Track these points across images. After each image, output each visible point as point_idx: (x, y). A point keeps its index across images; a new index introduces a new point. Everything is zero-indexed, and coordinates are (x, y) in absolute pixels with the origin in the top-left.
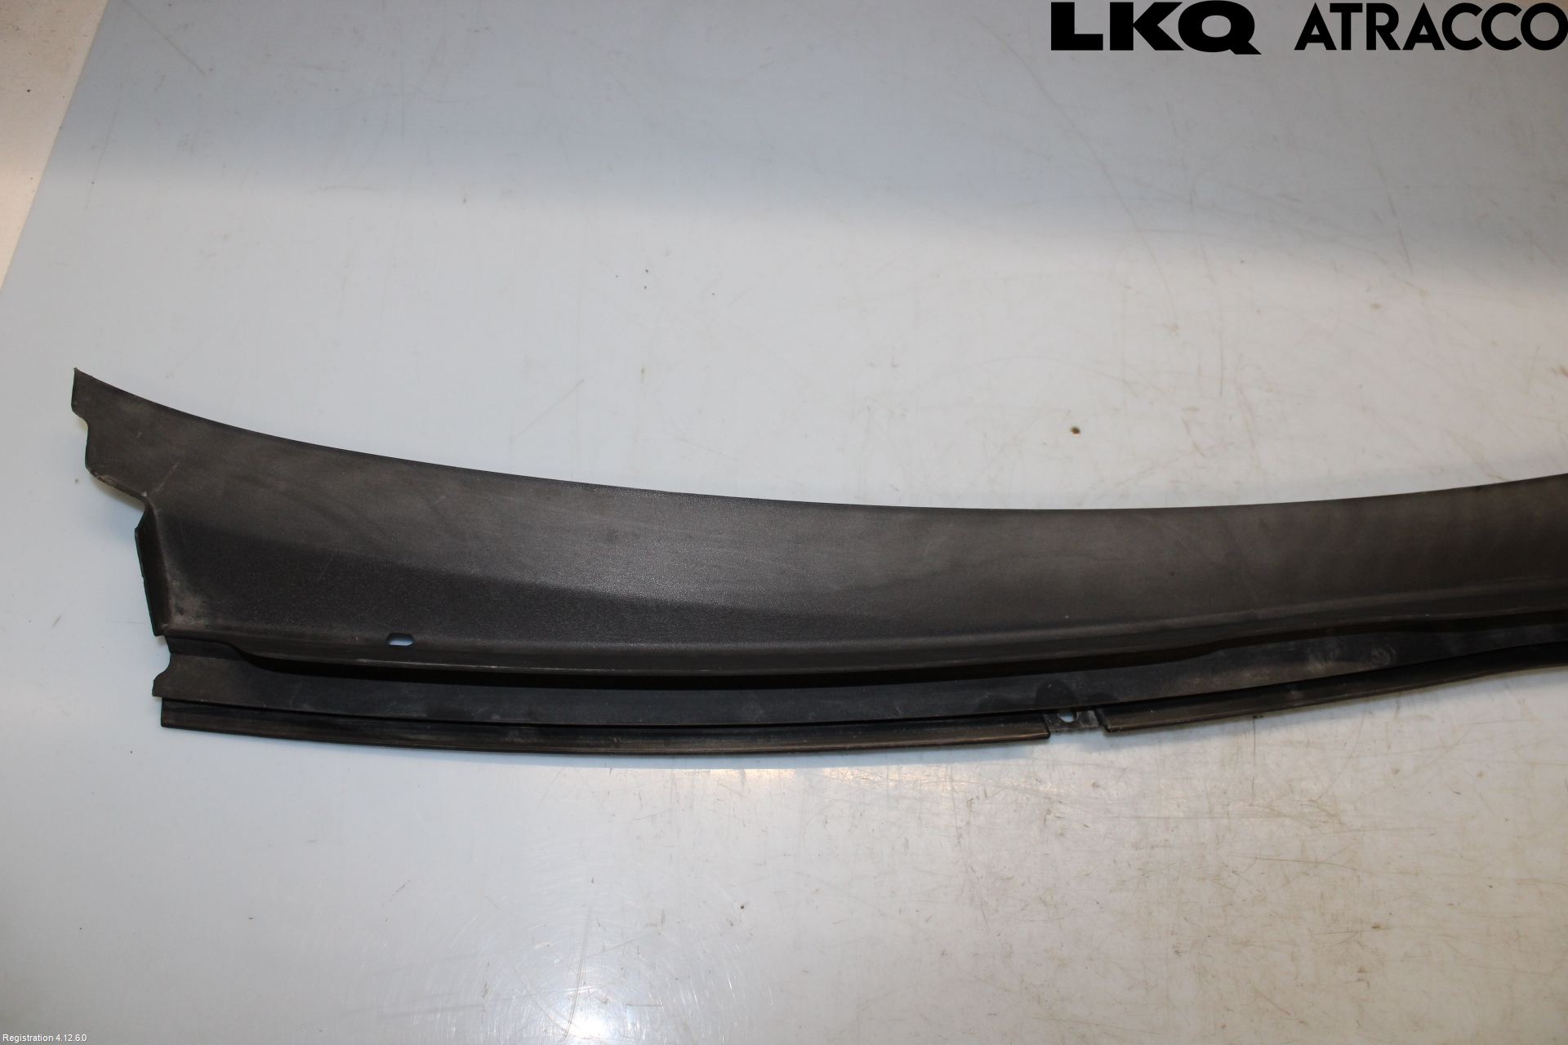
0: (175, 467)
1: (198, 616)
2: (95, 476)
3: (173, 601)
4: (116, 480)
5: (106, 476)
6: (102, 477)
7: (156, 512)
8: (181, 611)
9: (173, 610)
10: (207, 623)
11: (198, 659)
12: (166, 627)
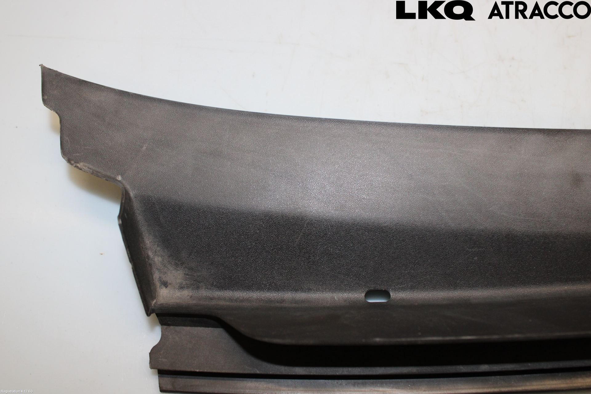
0: (144, 148)
1: (181, 288)
2: (72, 164)
3: (156, 276)
4: (91, 166)
5: (82, 164)
6: (78, 165)
7: (132, 194)
8: (165, 284)
9: (158, 284)
10: (191, 294)
11: (188, 328)
12: (156, 303)
